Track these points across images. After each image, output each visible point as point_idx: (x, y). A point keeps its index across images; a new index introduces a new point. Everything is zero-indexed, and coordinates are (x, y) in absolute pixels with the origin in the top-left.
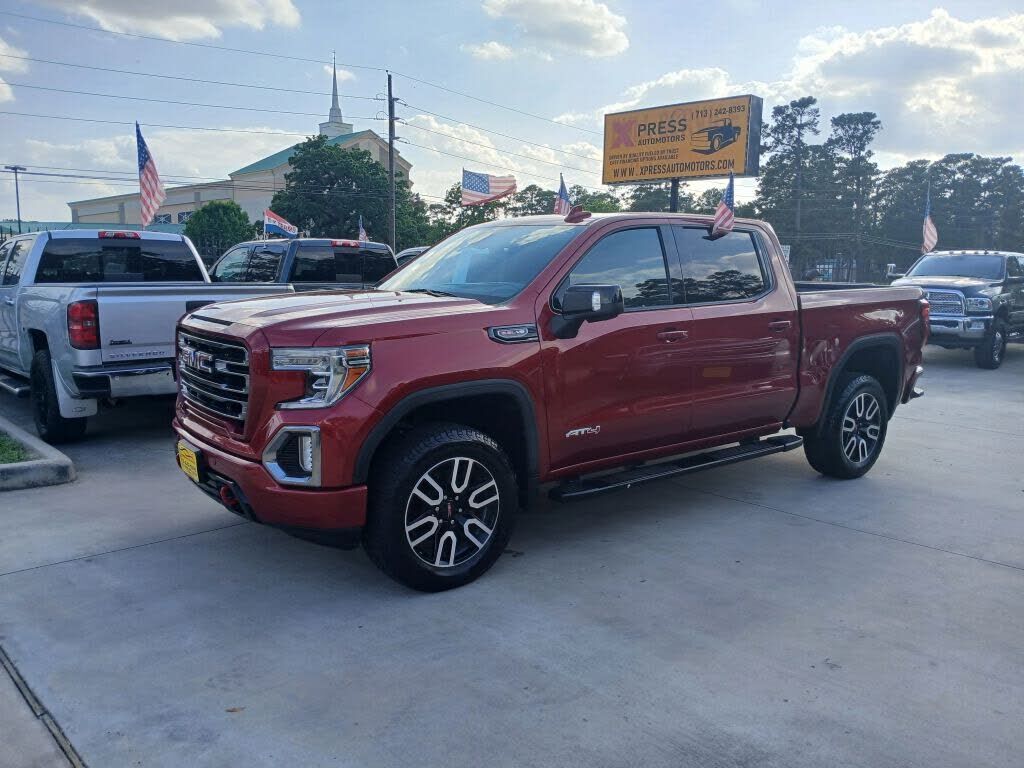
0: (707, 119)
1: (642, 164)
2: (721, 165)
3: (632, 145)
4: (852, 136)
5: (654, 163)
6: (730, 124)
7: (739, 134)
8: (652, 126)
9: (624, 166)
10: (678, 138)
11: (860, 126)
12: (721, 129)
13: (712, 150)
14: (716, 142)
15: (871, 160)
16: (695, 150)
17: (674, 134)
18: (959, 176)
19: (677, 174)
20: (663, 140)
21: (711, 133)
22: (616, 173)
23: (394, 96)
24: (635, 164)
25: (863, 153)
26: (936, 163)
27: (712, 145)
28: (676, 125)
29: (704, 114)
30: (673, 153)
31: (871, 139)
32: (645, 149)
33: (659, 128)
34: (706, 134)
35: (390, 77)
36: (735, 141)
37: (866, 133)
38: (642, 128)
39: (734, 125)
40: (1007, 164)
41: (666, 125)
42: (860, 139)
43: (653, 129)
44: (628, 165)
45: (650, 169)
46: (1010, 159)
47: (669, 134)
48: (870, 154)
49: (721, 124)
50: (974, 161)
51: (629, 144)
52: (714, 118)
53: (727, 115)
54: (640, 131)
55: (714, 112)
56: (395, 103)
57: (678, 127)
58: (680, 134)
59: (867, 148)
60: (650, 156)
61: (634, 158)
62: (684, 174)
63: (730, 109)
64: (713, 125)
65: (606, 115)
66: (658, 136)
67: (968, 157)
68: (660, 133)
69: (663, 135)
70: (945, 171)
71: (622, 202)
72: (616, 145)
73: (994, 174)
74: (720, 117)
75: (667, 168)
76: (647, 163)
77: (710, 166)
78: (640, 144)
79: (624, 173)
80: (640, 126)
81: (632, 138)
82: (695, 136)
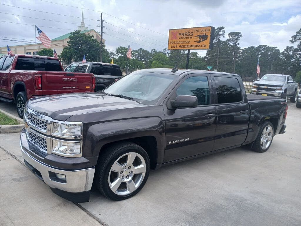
0: (199, 33)
1: (180, 45)
2: (202, 46)
3: (177, 39)
4: (234, 39)
5: (183, 45)
9: (174, 45)
10: (190, 38)
11: (236, 36)
12: (203, 36)
13: (200, 42)
15: (239, 46)
16: (195, 41)
18: (262, 51)
19: (189, 48)
21: (200, 37)
22: (172, 47)
23: (103, 19)
24: (177, 45)
25: (237, 44)
26: (256, 47)
29: (198, 31)
30: (189, 42)
31: (239, 40)
32: (180, 40)
33: (185, 34)
34: (199, 37)
35: (102, 14)
36: (206, 39)
37: (238, 38)
38: (180, 34)
39: (207, 35)
40: (276, 49)
41: (187, 34)
42: (236, 39)
43: (183, 35)
45: (182, 46)
46: (277, 47)
47: (188, 36)
48: (238, 44)
49: (203, 34)
50: (267, 48)
51: (176, 39)
52: (201, 32)
53: (205, 32)
54: (179, 35)
56: (103, 22)
57: (191, 35)
58: (191, 36)
59: (238, 42)
60: (182, 42)
61: (177, 43)
62: (191, 48)
63: (206, 30)
64: (201, 34)
65: (170, 30)
66: (184, 37)
67: (265, 46)
68: (185, 36)
69: (186, 37)
70: (259, 50)
71: (167, 55)
72: (172, 39)
73: (272, 51)
74: (203, 32)
75: (187, 46)
76: (181, 44)
77: (199, 46)
78: (179, 39)
79: (174, 47)
80: (180, 33)
81: (177, 37)
82: (195, 37)
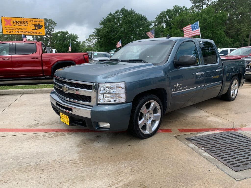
0: (33, 22)
1: (16, 30)
2: (39, 33)
3: (12, 25)
5: (19, 31)
6: (40, 24)
7: (42, 27)
8: (17, 22)
9: (9, 30)
10: (26, 26)
13: (36, 29)
14: (37, 28)
16: (31, 29)
17: (24, 24)
20: (22, 25)
21: (35, 26)
22: (7, 32)
24: (13, 30)
27: (36, 28)
28: (25, 22)
30: (25, 29)
32: (16, 27)
33: (20, 22)
34: (34, 26)
36: (41, 28)
39: (41, 25)
41: (22, 22)
43: (18, 23)
44: (11, 30)
47: (23, 24)
49: (37, 24)
51: (10, 25)
53: (39, 22)
54: (14, 22)
55: (35, 21)
57: (25, 23)
58: (27, 25)
60: (18, 29)
61: (13, 29)
62: (27, 34)
63: (39, 21)
64: (35, 24)
65: (1, 17)
66: (20, 25)
68: (20, 23)
72: (6, 25)
74: (37, 22)
75: (24, 32)
76: (18, 30)
77: (36, 33)
78: (14, 25)
79: (10, 32)
80: (13, 21)
81: (11, 24)
82: (31, 26)
